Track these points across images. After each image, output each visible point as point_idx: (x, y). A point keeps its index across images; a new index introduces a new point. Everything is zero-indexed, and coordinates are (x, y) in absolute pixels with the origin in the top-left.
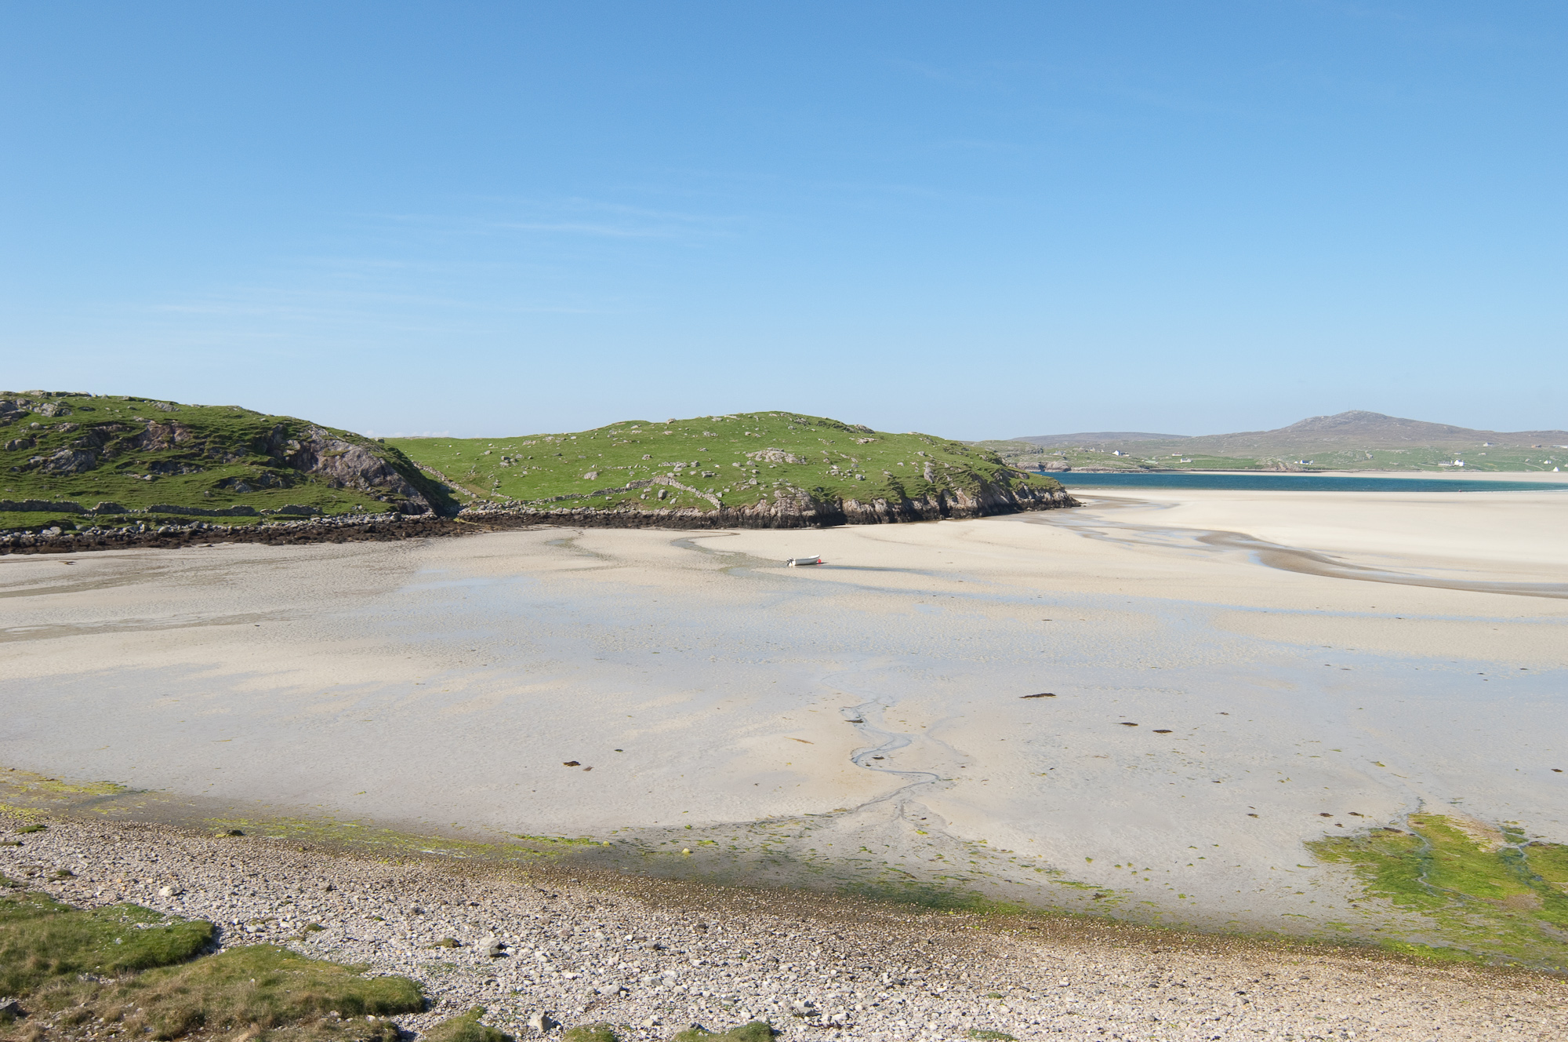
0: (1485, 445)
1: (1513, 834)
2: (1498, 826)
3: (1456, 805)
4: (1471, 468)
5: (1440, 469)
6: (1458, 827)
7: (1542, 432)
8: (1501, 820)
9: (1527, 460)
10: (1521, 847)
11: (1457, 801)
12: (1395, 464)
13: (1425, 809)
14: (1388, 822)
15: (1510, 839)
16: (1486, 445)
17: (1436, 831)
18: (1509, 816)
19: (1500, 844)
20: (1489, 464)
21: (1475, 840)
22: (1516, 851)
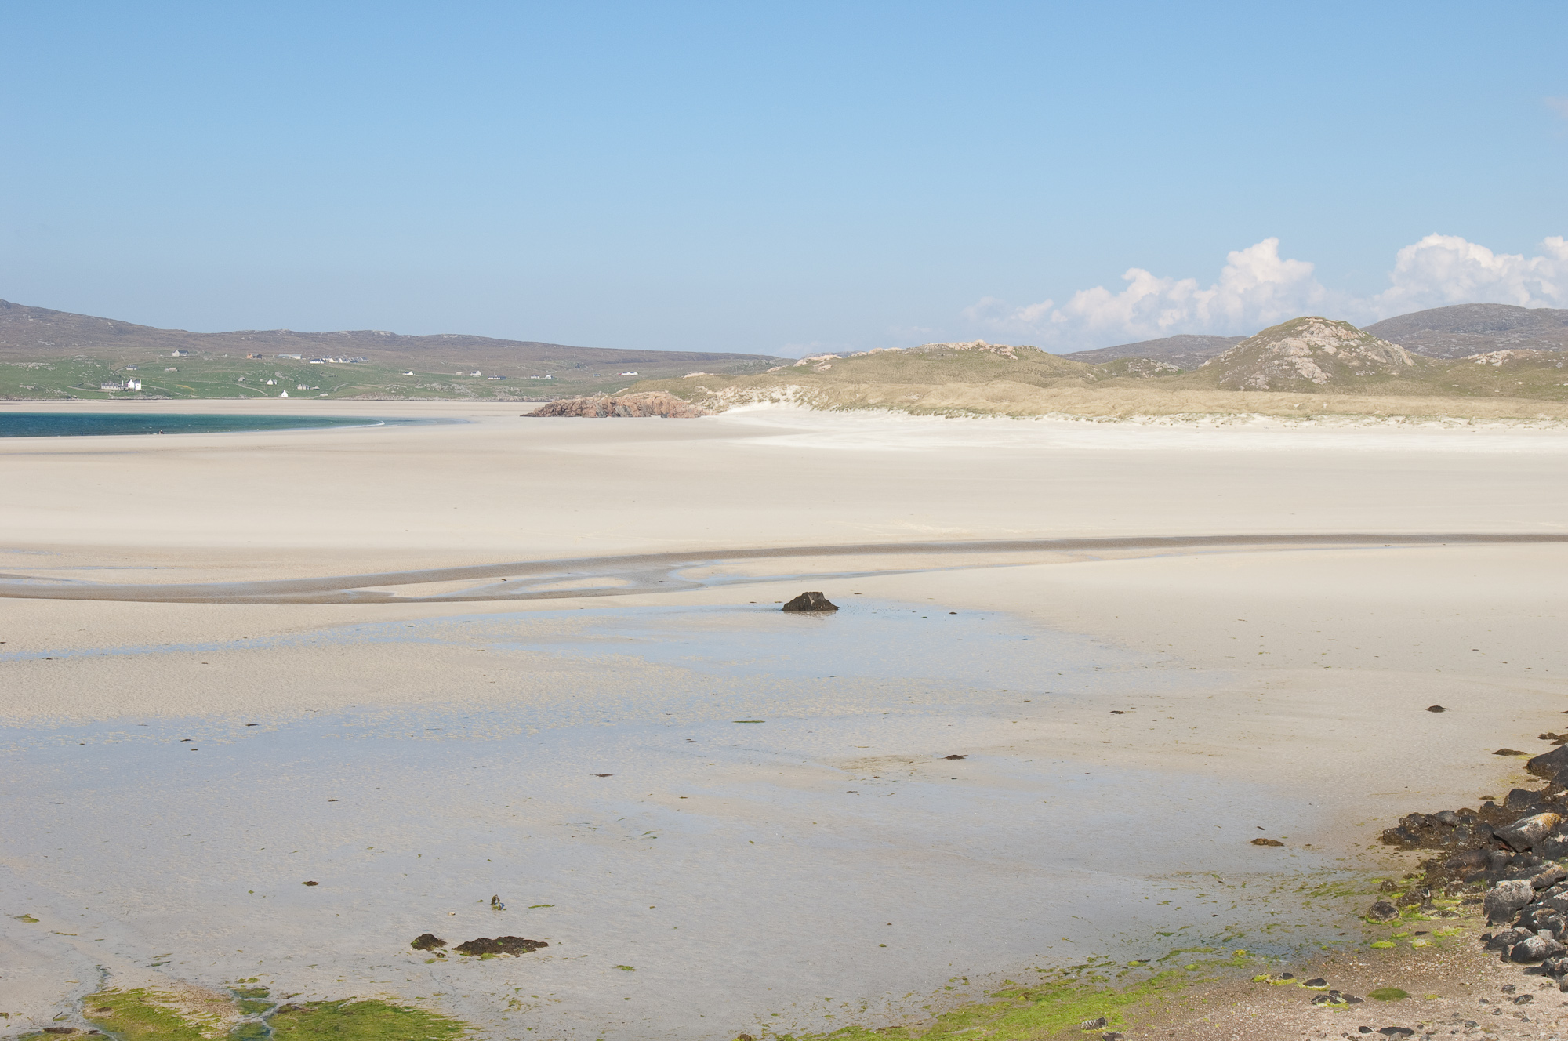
0: (174, 355)
1: (252, 999)
2: (228, 991)
3: (160, 968)
4: (156, 393)
5: (104, 397)
6: (166, 1005)
7: (262, 333)
8: (232, 980)
9: (241, 379)
10: (266, 1018)
11: (163, 960)
12: (28, 387)
13: (111, 983)
14: (50, 1019)
15: (248, 1009)
16: (176, 354)
17: (131, 1018)
18: (242, 971)
19: (234, 1019)
20: (183, 387)
21: (196, 1020)
22: (258, 1025)
